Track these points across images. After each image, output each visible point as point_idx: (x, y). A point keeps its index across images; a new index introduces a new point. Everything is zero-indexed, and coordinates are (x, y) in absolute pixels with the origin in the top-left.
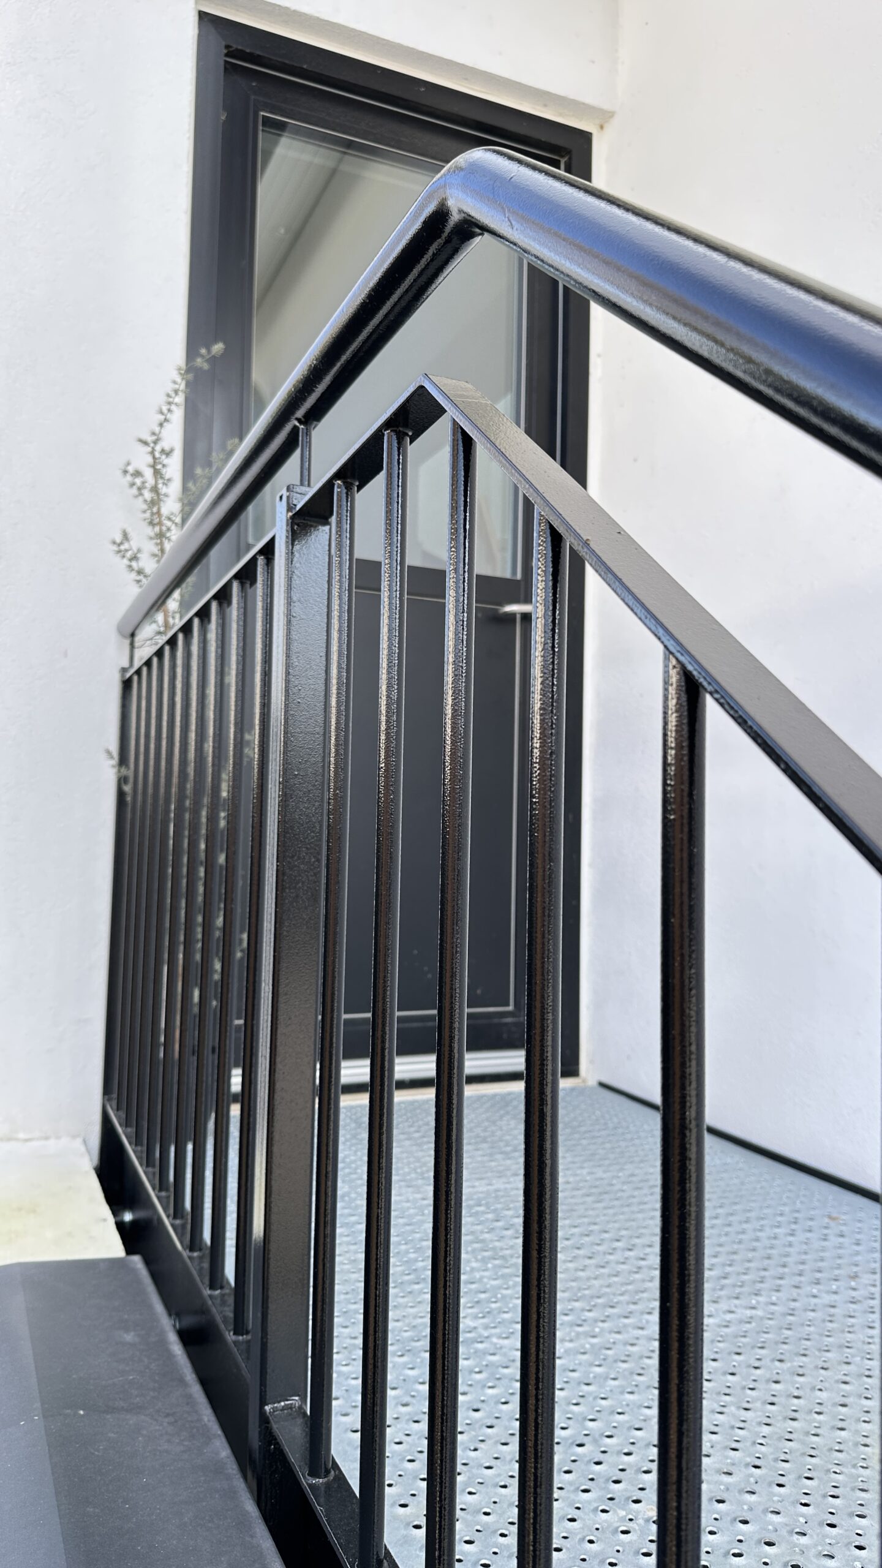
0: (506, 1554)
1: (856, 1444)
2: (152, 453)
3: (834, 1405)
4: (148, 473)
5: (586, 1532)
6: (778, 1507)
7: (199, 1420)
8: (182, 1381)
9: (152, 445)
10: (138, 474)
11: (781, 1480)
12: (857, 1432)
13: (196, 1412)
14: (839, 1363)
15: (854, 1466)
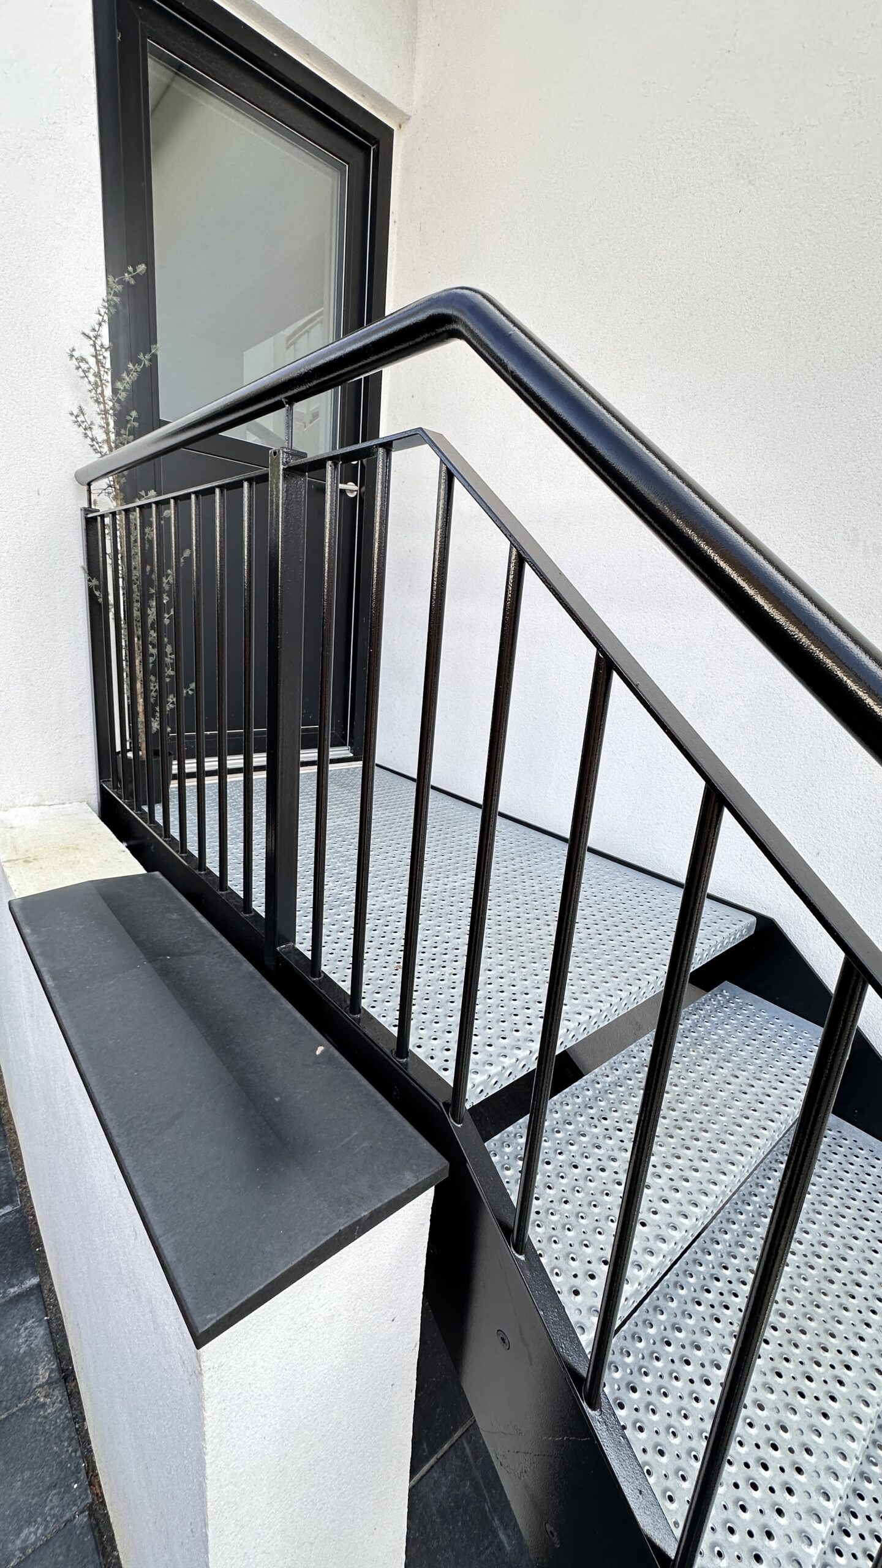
0: (394, 995)
1: (526, 933)
2: (94, 346)
3: (515, 917)
4: (92, 362)
5: (425, 982)
6: (501, 963)
7: (232, 954)
8: (214, 937)
9: (94, 339)
10: (83, 360)
11: (500, 951)
12: (525, 928)
13: (228, 950)
14: (514, 899)
15: (527, 942)
